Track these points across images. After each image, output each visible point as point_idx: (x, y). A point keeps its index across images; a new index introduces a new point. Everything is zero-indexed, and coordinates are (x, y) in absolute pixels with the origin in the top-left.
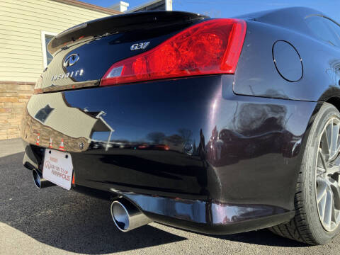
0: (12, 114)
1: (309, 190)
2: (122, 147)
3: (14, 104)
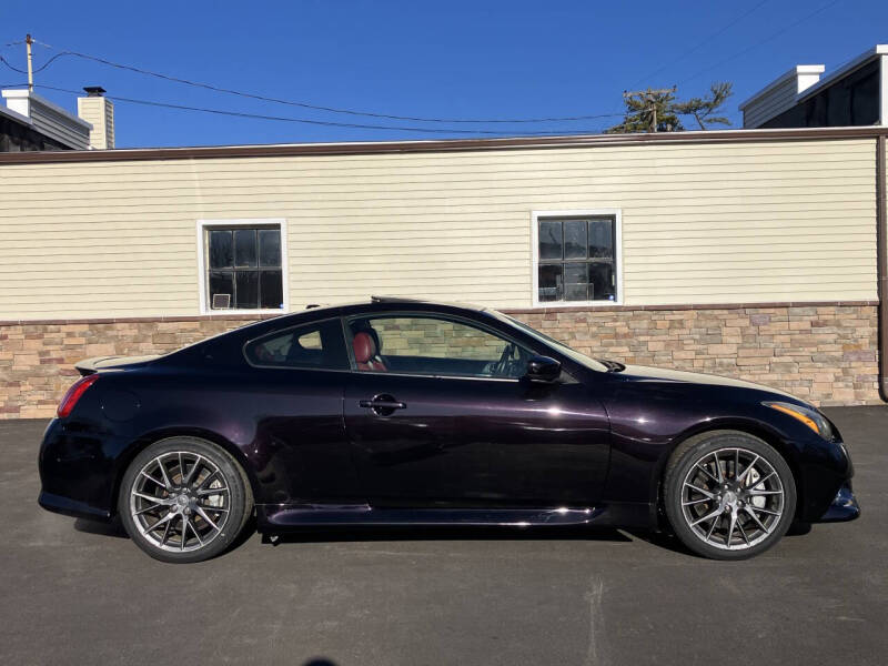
3: (477, 349)
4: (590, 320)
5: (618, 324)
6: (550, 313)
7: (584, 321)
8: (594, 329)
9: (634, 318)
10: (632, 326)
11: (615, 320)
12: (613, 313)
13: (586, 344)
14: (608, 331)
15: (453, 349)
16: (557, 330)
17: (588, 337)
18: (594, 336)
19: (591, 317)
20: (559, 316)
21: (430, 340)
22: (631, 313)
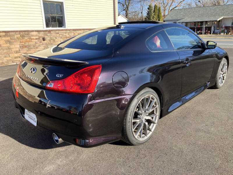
0: (29, 49)
1: (130, 114)
2: (56, 108)
3: (29, 43)
4: (59, 33)
5: (66, 34)
6: (50, 31)
7: (58, 33)
8: (61, 36)
9: (70, 32)
10: (70, 35)
11: (66, 33)
12: (65, 31)
13: (59, 40)
14: (64, 36)
15: (21, 43)
16: (52, 36)
17: (60, 38)
18: (61, 38)
19: (60, 32)
20: (52, 32)
21: (13, 40)
22: (69, 31)
